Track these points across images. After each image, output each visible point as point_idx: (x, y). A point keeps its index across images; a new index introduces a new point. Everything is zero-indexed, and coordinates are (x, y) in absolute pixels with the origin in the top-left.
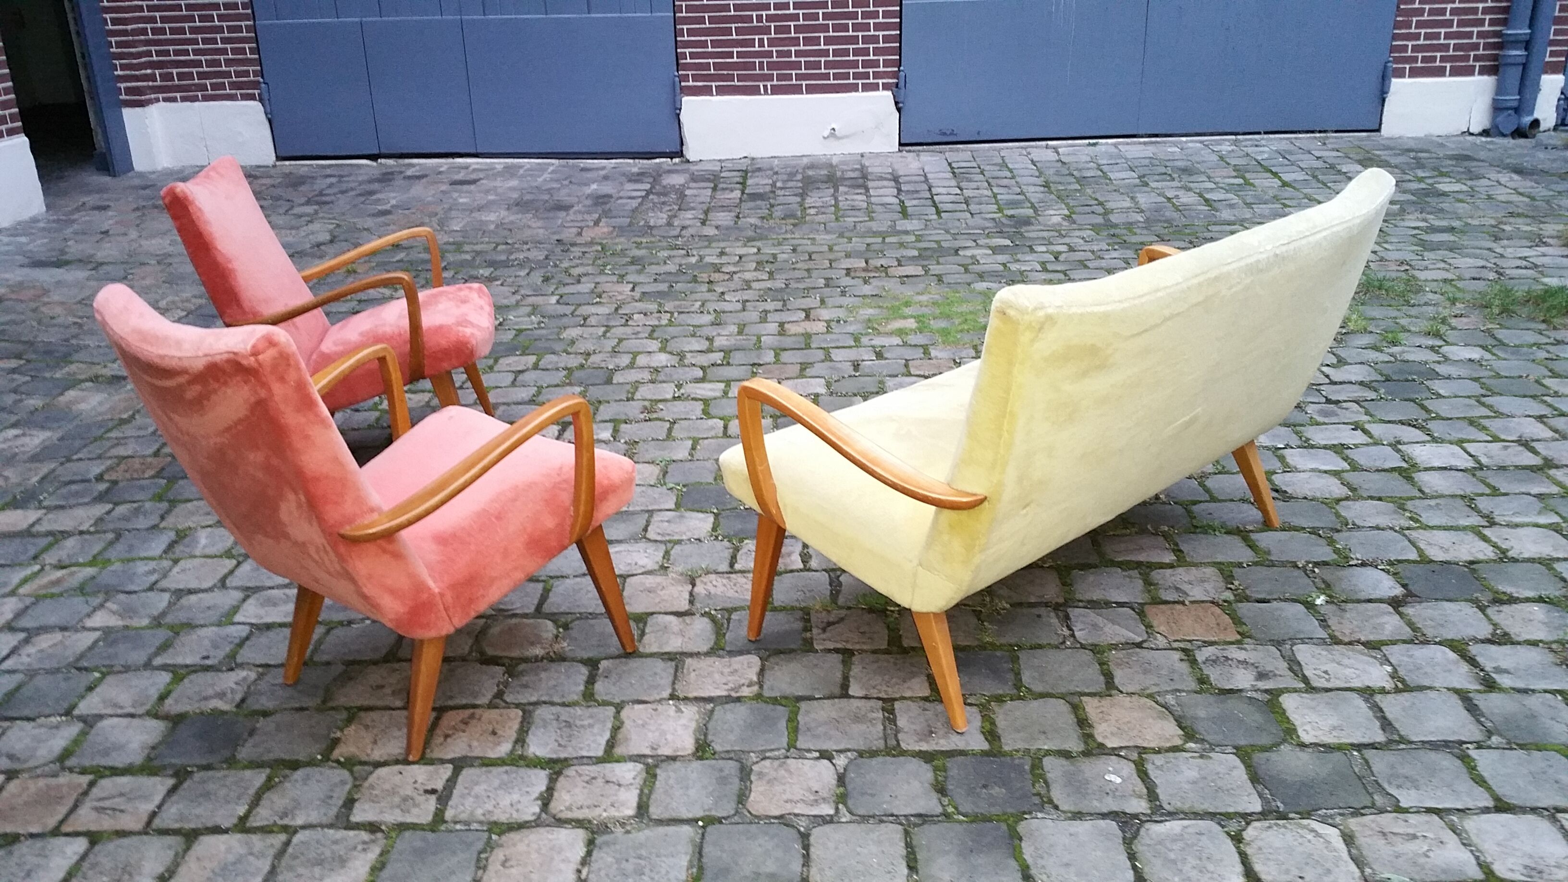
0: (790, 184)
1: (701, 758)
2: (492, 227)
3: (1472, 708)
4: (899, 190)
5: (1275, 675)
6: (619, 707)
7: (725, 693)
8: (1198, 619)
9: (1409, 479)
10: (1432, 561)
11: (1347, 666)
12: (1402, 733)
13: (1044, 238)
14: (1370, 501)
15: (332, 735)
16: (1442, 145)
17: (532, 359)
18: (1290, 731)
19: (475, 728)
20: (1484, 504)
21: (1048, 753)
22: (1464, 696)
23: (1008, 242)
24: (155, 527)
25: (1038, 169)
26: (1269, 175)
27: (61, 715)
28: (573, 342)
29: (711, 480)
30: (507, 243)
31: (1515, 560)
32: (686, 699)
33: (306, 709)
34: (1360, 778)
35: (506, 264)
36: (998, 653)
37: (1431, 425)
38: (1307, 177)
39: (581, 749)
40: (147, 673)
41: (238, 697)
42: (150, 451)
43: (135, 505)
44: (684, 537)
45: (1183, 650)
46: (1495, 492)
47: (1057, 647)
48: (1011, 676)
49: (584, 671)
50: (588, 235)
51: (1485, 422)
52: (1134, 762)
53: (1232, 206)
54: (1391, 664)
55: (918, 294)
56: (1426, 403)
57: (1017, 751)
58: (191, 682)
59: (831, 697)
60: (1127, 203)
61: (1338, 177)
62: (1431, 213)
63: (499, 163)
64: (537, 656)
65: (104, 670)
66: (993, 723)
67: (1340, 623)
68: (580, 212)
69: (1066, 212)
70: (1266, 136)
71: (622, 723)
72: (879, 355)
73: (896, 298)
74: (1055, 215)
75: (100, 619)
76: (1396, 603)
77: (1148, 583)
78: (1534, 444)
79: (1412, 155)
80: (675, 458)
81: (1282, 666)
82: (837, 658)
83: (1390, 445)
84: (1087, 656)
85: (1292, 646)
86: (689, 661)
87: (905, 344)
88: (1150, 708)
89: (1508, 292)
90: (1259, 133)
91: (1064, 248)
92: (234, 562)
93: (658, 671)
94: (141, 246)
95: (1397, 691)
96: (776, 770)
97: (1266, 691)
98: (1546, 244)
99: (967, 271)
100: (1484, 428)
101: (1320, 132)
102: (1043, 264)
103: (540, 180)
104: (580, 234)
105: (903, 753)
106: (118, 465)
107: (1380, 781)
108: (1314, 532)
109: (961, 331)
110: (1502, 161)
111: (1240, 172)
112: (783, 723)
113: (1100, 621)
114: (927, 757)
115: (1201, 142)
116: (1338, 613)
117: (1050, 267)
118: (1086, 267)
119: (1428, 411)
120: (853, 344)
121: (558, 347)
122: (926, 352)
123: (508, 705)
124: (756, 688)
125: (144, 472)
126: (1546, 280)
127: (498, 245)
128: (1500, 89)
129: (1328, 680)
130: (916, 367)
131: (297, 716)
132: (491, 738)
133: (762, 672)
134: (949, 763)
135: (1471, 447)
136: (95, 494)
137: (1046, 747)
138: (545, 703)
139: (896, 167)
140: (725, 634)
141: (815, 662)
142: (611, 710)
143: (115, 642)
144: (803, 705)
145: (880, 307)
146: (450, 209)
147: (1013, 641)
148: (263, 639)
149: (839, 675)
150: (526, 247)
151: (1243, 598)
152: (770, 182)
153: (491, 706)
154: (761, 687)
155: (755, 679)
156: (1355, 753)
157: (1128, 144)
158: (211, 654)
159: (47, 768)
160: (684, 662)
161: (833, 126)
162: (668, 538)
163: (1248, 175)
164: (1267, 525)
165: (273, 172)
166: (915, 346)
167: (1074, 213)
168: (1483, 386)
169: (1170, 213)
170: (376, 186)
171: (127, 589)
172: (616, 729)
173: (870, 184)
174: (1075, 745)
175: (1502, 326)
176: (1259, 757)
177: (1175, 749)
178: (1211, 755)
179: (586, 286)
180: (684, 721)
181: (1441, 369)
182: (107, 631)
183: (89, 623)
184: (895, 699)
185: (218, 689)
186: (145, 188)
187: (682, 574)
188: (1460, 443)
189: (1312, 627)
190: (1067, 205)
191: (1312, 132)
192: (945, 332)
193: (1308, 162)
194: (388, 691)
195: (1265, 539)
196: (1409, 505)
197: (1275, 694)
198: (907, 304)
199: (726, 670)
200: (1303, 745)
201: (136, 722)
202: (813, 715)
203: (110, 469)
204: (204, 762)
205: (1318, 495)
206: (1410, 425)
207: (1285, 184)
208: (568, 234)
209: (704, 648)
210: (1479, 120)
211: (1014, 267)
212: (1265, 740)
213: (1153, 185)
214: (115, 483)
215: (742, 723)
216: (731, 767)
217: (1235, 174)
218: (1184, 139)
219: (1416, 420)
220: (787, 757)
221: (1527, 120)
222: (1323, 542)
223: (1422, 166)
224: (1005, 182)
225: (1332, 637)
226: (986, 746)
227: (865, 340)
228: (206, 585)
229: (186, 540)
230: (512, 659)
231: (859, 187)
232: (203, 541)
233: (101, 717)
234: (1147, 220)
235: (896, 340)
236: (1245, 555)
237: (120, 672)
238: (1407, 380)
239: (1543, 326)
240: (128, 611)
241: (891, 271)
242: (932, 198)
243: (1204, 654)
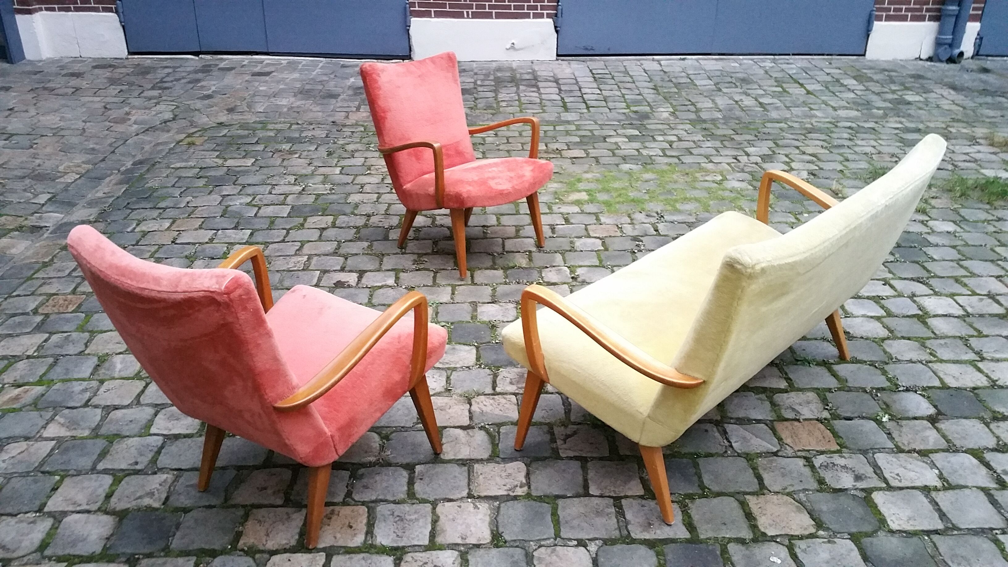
0: (487, 83)
1: (497, 546)
2: (285, 110)
3: (994, 502)
4: (560, 90)
5: (866, 477)
6: (434, 504)
7: (505, 493)
8: (810, 433)
9: (925, 323)
10: (949, 388)
11: (910, 470)
12: (954, 522)
13: (660, 130)
14: (902, 340)
15: (236, 529)
16: (903, 67)
17: (330, 219)
18: (882, 521)
19: (336, 522)
20: (973, 342)
21: (730, 540)
22: (985, 491)
23: (636, 132)
24: (81, 353)
25: (649, 77)
26: (797, 85)
27: (36, 512)
28: (357, 206)
29: (469, 319)
30: (298, 124)
31: (1001, 387)
32: (479, 497)
33: (214, 507)
34: (933, 557)
35: (299, 141)
36: (685, 460)
37: (932, 282)
38: (822, 88)
39: (413, 539)
40: (94, 476)
41: (164, 496)
42: (70, 290)
43: (66, 334)
44: (458, 366)
45: (805, 458)
46: (980, 335)
47: (722, 456)
48: (695, 478)
49: (405, 474)
50: (353, 118)
51: (965, 280)
52: (787, 546)
53: (777, 108)
54: (938, 469)
55: (585, 172)
56: (926, 264)
57: (710, 539)
58: (128, 483)
59: (578, 496)
60: (710, 105)
61: (842, 89)
62: (903, 117)
63: (284, 60)
64: (370, 462)
65: (62, 473)
66: (690, 517)
67: (900, 436)
68: (344, 100)
69: (671, 110)
70: (793, 57)
71: (439, 517)
72: (567, 221)
73: (570, 175)
74: (664, 112)
75: (52, 430)
76: (933, 420)
77: (774, 404)
78: (998, 298)
79: (886, 73)
80: (441, 301)
81: (869, 471)
82: (577, 464)
83: (908, 297)
84: (742, 462)
85: (873, 454)
86: (476, 466)
87: (582, 212)
88: (791, 503)
89: (963, 181)
90: (789, 55)
91: (674, 138)
92: (144, 384)
93: (457, 474)
94: (39, 121)
95: (945, 489)
96: (550, 556)
97: (862, 490)
98: (980, 144)
99: (614, 155)
100: (965, 285)
101: (828, 55)
102: (663, 150)
103: (314, 73)
104: (347, 117)
105: (633, 541)
106: (47, 301)
107: (946, 560)
108: (872, 364)
109: (618, 203)
110: (942, 80)
111: (779, 82)
112: (549, 518)
113: (748, 435)
114: (651, 544)
115: (752, 60)
116: (898, 427)
117: (668, 153)
118: (691, 153)
119: (928, 271)
120: (548, 211)
121: (348, 210)
122: (598, 219)
123: (357, 503)
124: (526, 488)
125: (67, 307)
126: (983, 171)
127: (292, 124)
128: (941, 31)
129: (900, 481)
130: (593, 231)
131: (209, 511)
132: (349, 531)
133: (528, 476)
134: (668, 549)
135: (959, 299)
136: (35, 325)
137: (728, 536)
138: (382, 501)
139: (556, 72)
140: (498, 444)
141: (563, 467)
142: (429, 507)
143: (67, 450)
144: (560, 502)
145: (561, 182)
146: (254, 95)
147: (692, 451)
148: (174, 448)
149: (581, 478)
150: (312, 127)
151: (836, 417)
152: (473, 80)
153: (344, 503)
154: (529, 487)
155: (524, 481)
156: (926, 538)
157: (705, 59)
158: (139, 460)
159: (30, 557)
160: (473, 466)
161: (513, 41)
162: (447, 366)
163: (784, 85)
164: (842, 358)
165: (126, 63)
166: (590, 213)
167: (676, 110)
168: (959, 252)
169: (738, 113)
170: (200, 75)
171: (69, 406)
172: (435, 522)
173: (540, 84)
174: (747, 534)
175: (963, 207)
176: (866, 541)
177: (812, 536)
178: (836, 540)
179: (359, 161)
180: (480, 516)
181: (931, 239)
182: (59, 440)
183: (46, 434)
184: (621, 498)
185: (148, 489)
186: (36, 73)
187: (461, 396)
188: (952, 296)
189: (882, 439)
190: (671, 104)
191: (823, 55)
192: (608, 204)
193: (822, 77)
194: (270, 491)
195: (842, 369)
196: (928, 343)
197: (868, 491)
198: (579, 181)
199: (504, 474)
200: (892, 532)
201: (92, 517)
202: (568, 511)
203: (42, 304)
204: (146, 551)
205: (870, 335)
206: (918, 282)
207: (808, 92)
208: (339, 117)
209: (486, 456)
210: (927, 51)
211: (644, 152)
212: (867, 528)
213: (725, 90)
214: (47, 315)
215: (521, 517)
216: (518, 553)
217: (776, 84)
218: (741, 57)
219: (922, 278)
220: (556, 545)
221: (957, 52)
222: (879, 372)
223: (893, 82)
224: (629, 85)
225: (897, 447)
226: (687, 535)
227: (555, 208)
228: (126, 402)
229: (106, 365)
230: (353, 464)
231: (533, 86)
232: (119, 366)
233: (65, 514)
234: (724, 117)
235: (576, 209)
236: (832, 383)
237: (73, 476)
238: (911, 247)
239: (988, 207)
240: (73, 424)
241: (566, 154)
242: (582, 97)
243: (818, 461)
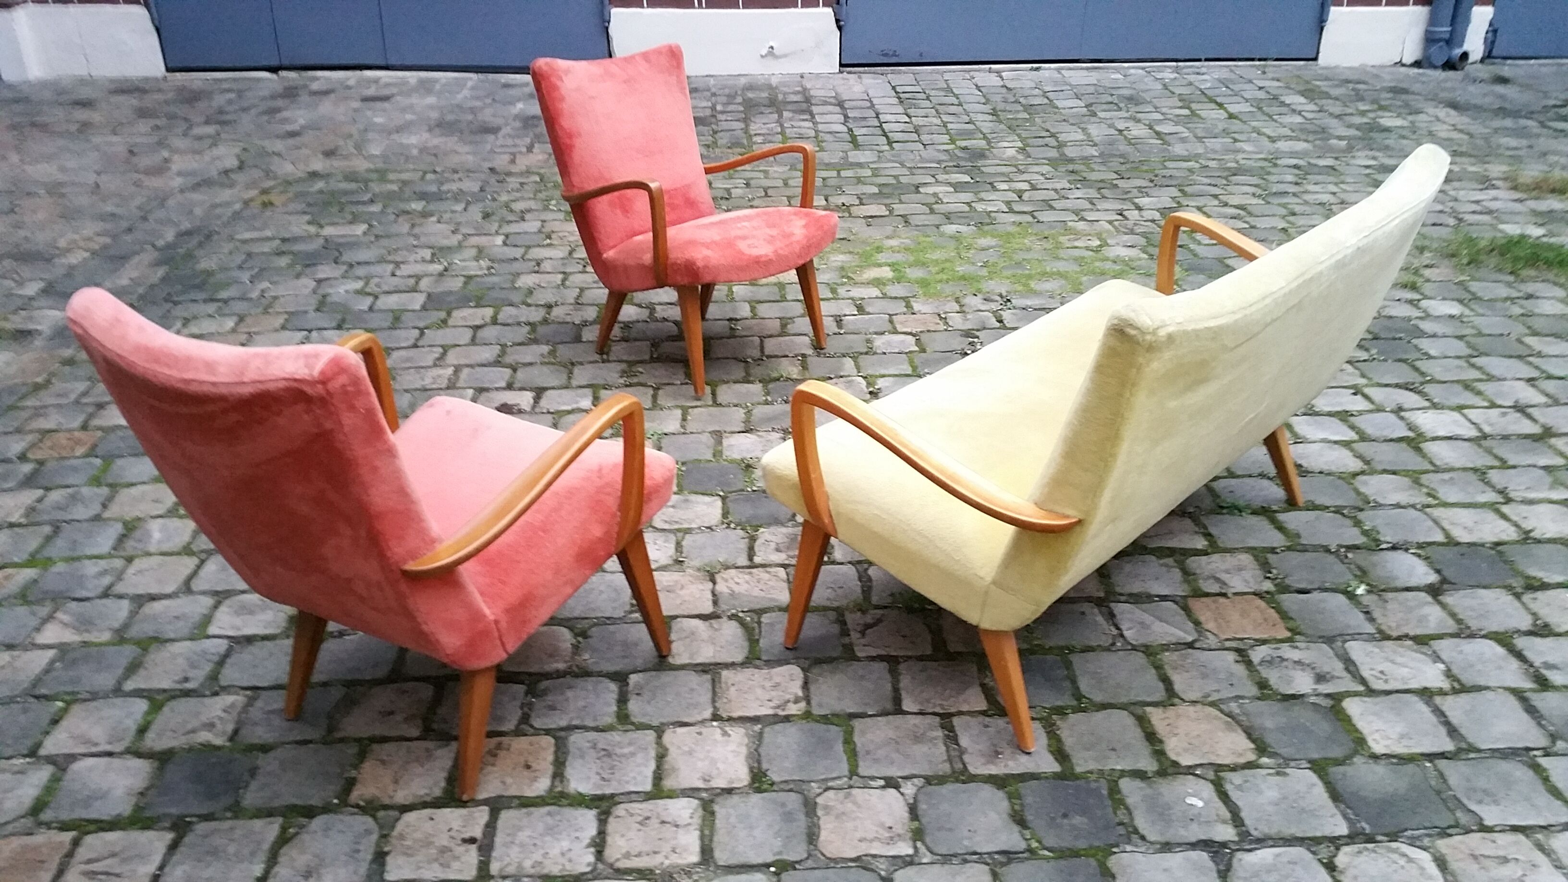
0: (731, 108)
1: (759, 791)
2: (415, 152)
3: (1531, 710)
4: (846, 117)
5: (1333, 677)
6: (659, 731)
7: (770, 712)
8: (1244, 614)
9: (1418, 450)
10: (1458, 544)
11: (1400, 664)
12: (1471, 740)
13: (1003, 174)
14: (1385, 476)
15: (346, 775)
16: (1377, 76)
17: (489, 312)
18: (1360, 741)
19: (505, 761)
20: (1494, 476)
21: (1123, 773)
22: (1518, 694)
23: (967, 178)
24: (97, 518)
25: (984, 96)
26: (1213, 106)
27: (25, 756)
28: (530, 292)
29: (709, 456)
30: (435, 172)
31: (1538, 541)
32: (730, 719)
33: (310, 742)
34: (1439, 793)
35: (439, 197)
36: (1050, 658)
37: (1428, 389)
38: (1254, 110)
39: (627, 782)
40: (119, 701)
41: (230, 728)
42: (77, 423)
43: (69, 490)
44: (694, 526)
45: (1238, 650)
46: (1504, 465)
47: (1108, 649)
48: (1067, 684)
49: (613, 687)
50: (523, 162)
51: (1480, 386)
52: (1212, 782)
53: (1183, 140)
54: (1443, 662)
55: (888, 237)
56: (1418, 364)
57: (1091, 772)
58: (172, 710)
59: (884, 713)
60: (1080, 136)
61: (1284, 110)
62: (1379, 150)
63: (412, 77)
64: (558, 671)
65: (67, 698)
66: (1059, 740)
67: (1384, 615)
68: (510, 136)
69: (1020, 144)
70: (1206, 63)
71: (667, 750)
72: (861, 309)
73: (864, 242)
74: (1009, 148)
75: (52, 634)
76: (1434, 591)
77: (1187, 573)
78: (1530, 410)
79: (1351, 86)
80: (666, 431)
81: (1338, 667)
82: (883, 666)
83: (1392, 411)
84: (1139, 659)
85: (1343, 643)
86: (725, 673)
87: (885, 296)
88: (1216, 718)
89: (1471, 241)
90: (1199, 60)
91: (1025, 186)
92: (195, 561)
93: (695, 687)
94: (25, 172)
95: (1455, 692)
96: (842, 803)
97: (1328, 695)
98: (1494, 187)
99: (932, 211)
100: (1479, 393)
101: (1260, 60)
102: (1008, 203)
103: (460, 96)
104: (513, 161)
105: (974, 778)
106: (41, 441)
107: (1459, 796)
108: (1338, 511)
109: (940, 281)
110: (1436, 95)
111: (1185, 102)
112: (839, 747)
113: (1147, 618)
114: (1000, 782)
115: (1143, 68)
116: (1380, 603)
117: (1017, 207)
118: (1052, 208)
119: (1423, 374)
120: (831, 296)
121: (516, 298)
122: (908, 306)
123: (537, 732)
124: (803, 705)
125: (73, 450)
126: (1502, 227)
127: (425, 173)
128: (1433, 20)
129: (1386, 681)
130: (901, 323)
131: (303, 749)
132: (526, 773)
133: (806, 685)
134: (1025, 788)
135: (1472, 414)
136: (21, 476)
137: (1119, 767)
138: (577, 727)
139: (840, 90)
140: (758, 640)
141: (861, 672)
142: (651, 735)
143: (74, 662)
144: (857, 723)
145: (850, 253)
146: (366, 130)
147: (1062, 643)
148: (246, 655)
149: (889, 687)
150: (456, 176)
151: (1284, 589)
152: (710, 104)
153: (518, 733)
154: (809, 703)
155: (800, 694)
156: (1428, 765)
157: (1070, 69)
158: (190, 675)
159: (17, 824)
160: (719, 674)
161: (772, 44)
162: (676, 526)
163: (1194, 106)
164: (1291, 503)
165: (164, 85)
166: (896, 298)
167: (1028, 146)
168: (1469, 345)
169: (1123, 147)
170: (280, 103)
171: (77, 596)
172: (661, 757)
173: (815, 109)
174: (1149, 765)
175: (1473, 279)
176: (1336, 771)
177: (1250, 766)
178: (1288, 771)
179: (532, 225)
180: (732, 747)
181: (1427, 326)
182: (63, 649)
183: (41, 639)
184: (952, 715)
185: (204, 719)
186: (17, 101)
187: (699, 570)
188: (1460, 408)
189: (1356, 620)
190: (1019, 136)
191: (1253, 60)
192: (924, 283)
193: (1251, 92)
194: (399, 717)
195: (1292, 519)
196: (1424, 479)
197: (1337, 698)
198: (879, 249)
199: (768, 684)
200: (1375, 757)
201: (116, 762)
202: (869, 736)
203: (33, 446)
204: (204, 811)
205: (1334, 469)
206: (1407, 389)
207: (1231, 116)
208: (501, 161)
209: (739, 658)
210: (1412, 51)
211: (980, 207)
212: (1336, 752)
213: (1102, 115)
214: (41, 463)
215: (795, 746)
216: (793, 800)
217: (1180, 104)
218: (1126, 65)
219: (1413, 384)
220: (851, 787)
221: (1458, 52)
222: (1349, 522)
223: (1362, 99)
224: (953, 109)
225: (1380, 631)
226: (1056, 768)
227: (842, 291)
228: (169, 589)
229: (137, 534)
230: (530, 674)
231: (803, 112)
232: (157, 535)
233: (72, 758)
234: (1102, 155)
235: (875, 292)
236: (1277, 539)
237: (85, 700)
238: (1394, 339)
239: (1511, 278)
240: (84, 623)
241: (855, 210)
242: (881, 126)
243: (1258, 654)
